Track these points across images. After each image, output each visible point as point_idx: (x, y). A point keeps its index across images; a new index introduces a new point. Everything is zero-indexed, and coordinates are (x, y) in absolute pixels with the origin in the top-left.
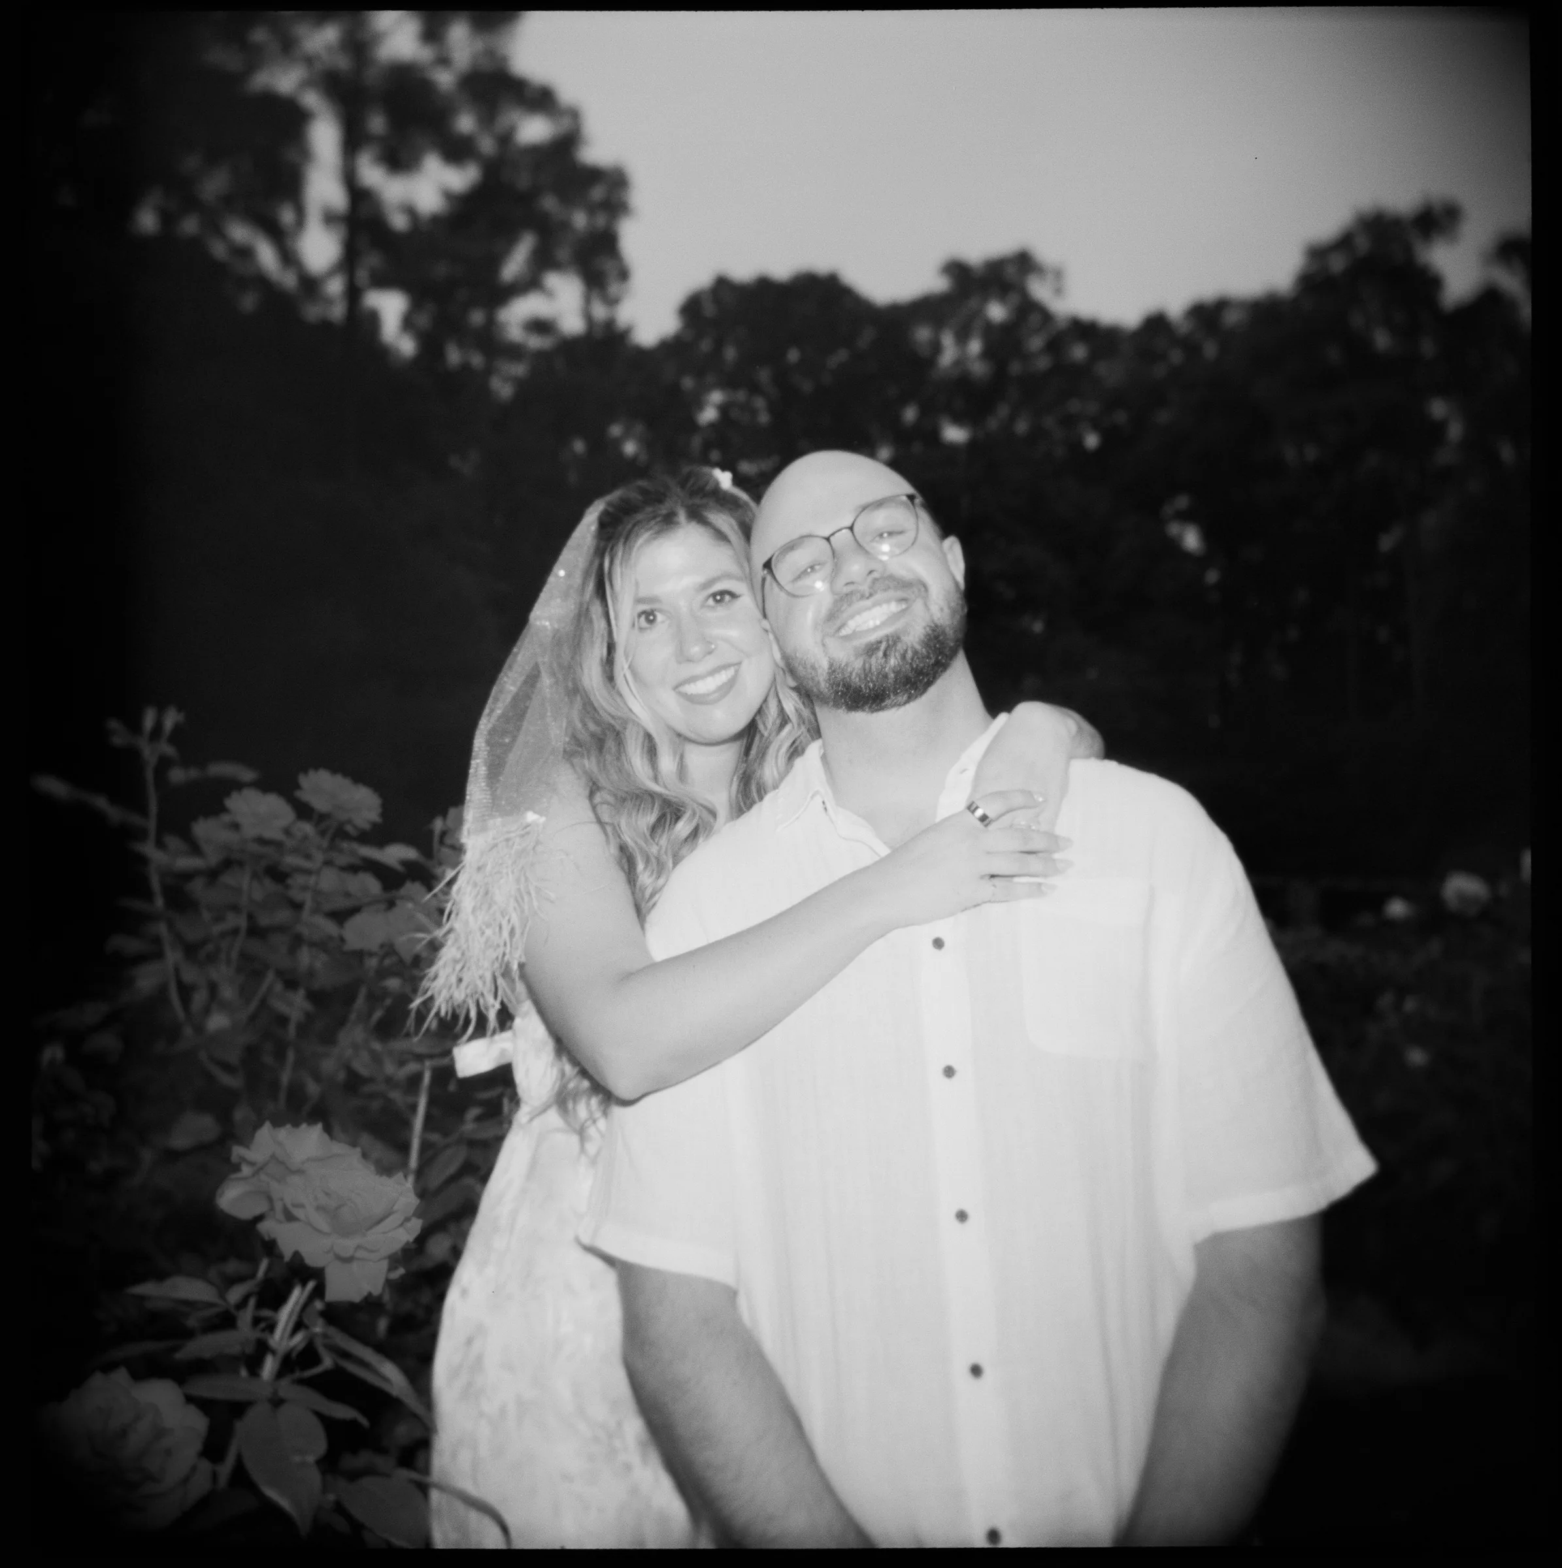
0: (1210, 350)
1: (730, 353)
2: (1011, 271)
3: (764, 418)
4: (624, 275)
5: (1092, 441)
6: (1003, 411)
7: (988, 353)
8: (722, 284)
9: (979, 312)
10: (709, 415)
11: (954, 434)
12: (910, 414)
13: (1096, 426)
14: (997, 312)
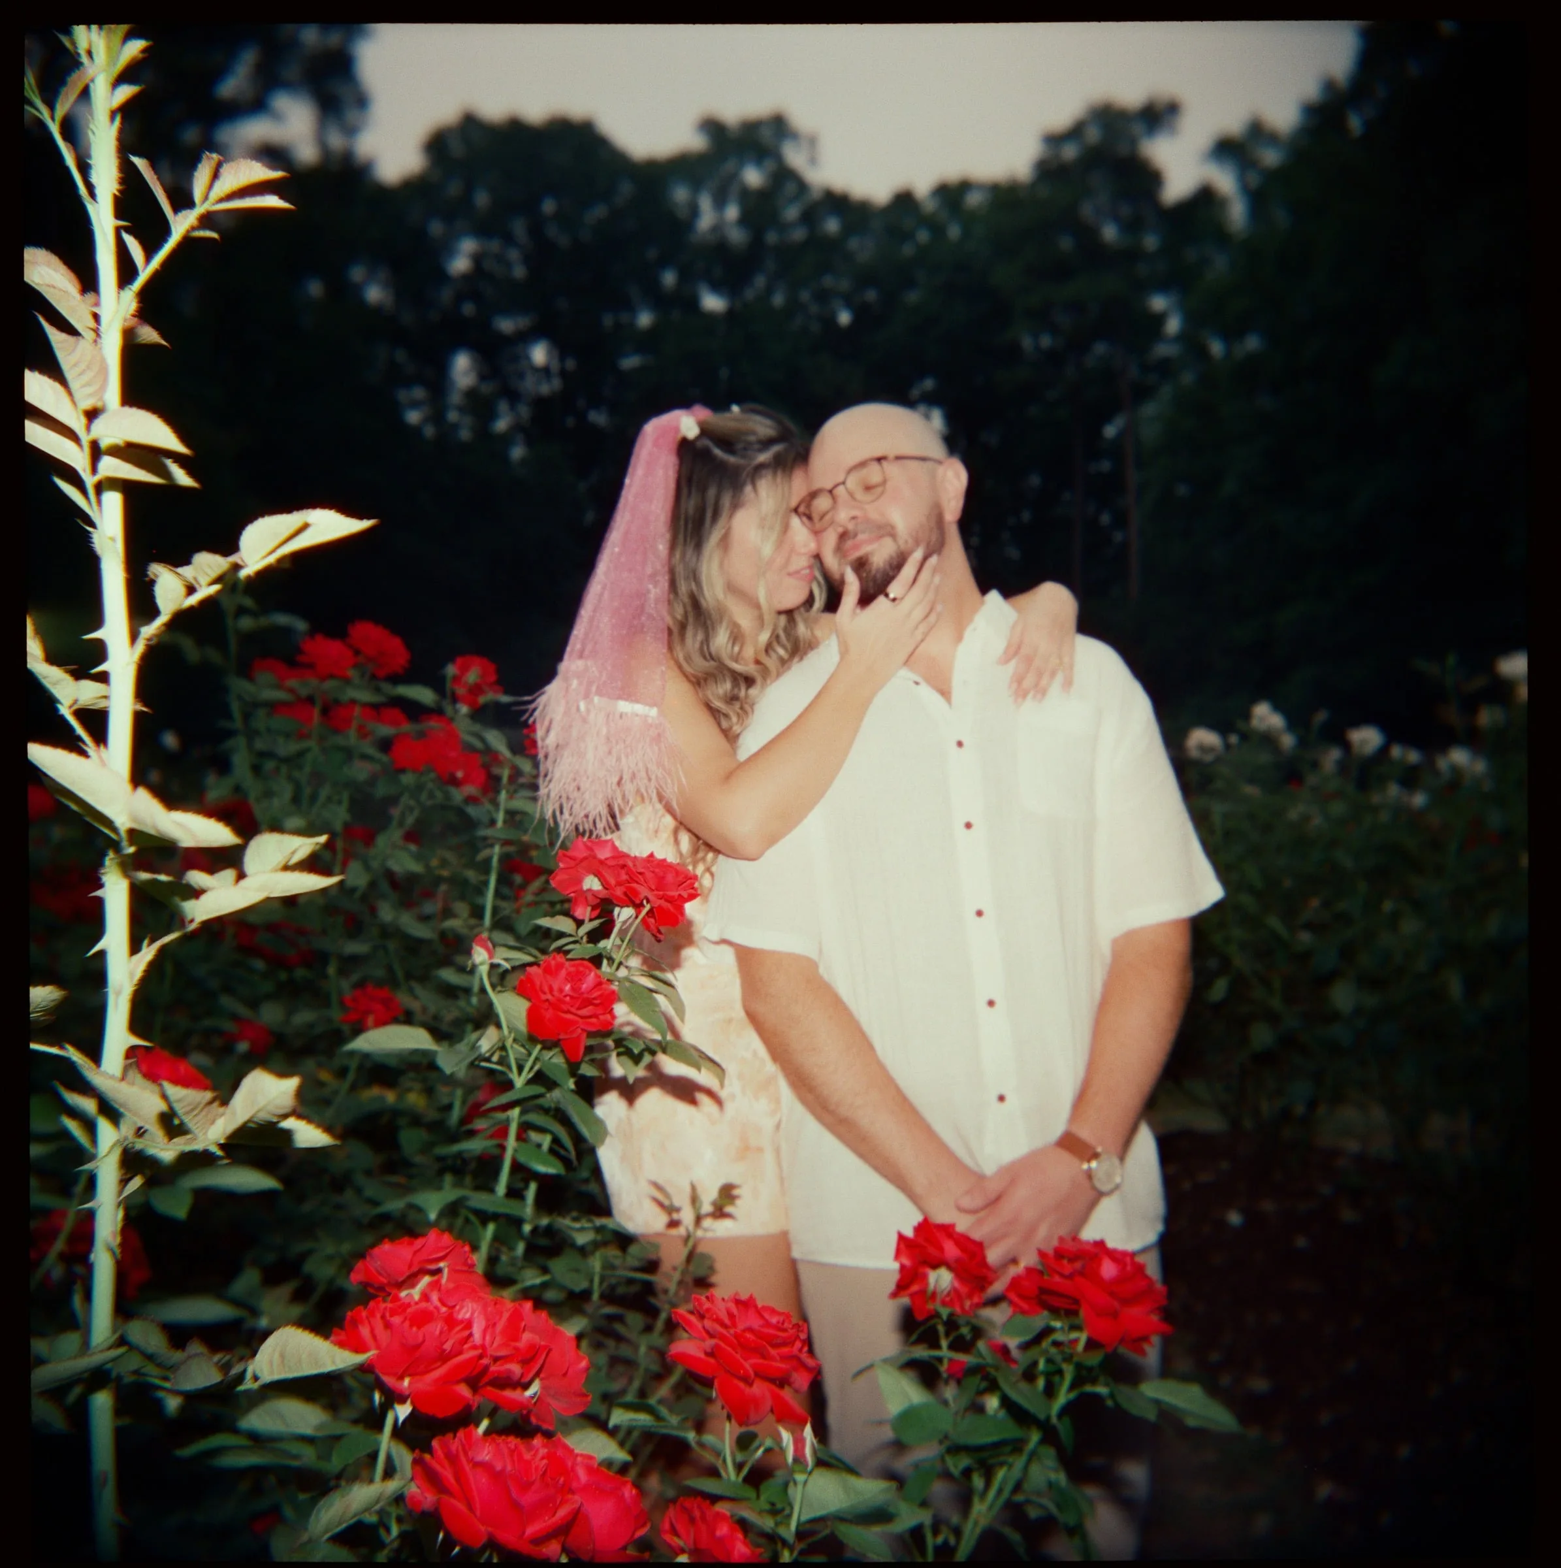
0: (954, 232)
1: (482, 199)
2: (766, 134)
3: (519, 272)
4: (362, 101)
5: (844, 318)
6: (760, 281)
7: (745, 220)
8: (470, 123)
9: (734, 176)
10: (460, 264)
11: (712, 302)
12: (669, 278)
13: (849, 304)
14: (753, 177)
